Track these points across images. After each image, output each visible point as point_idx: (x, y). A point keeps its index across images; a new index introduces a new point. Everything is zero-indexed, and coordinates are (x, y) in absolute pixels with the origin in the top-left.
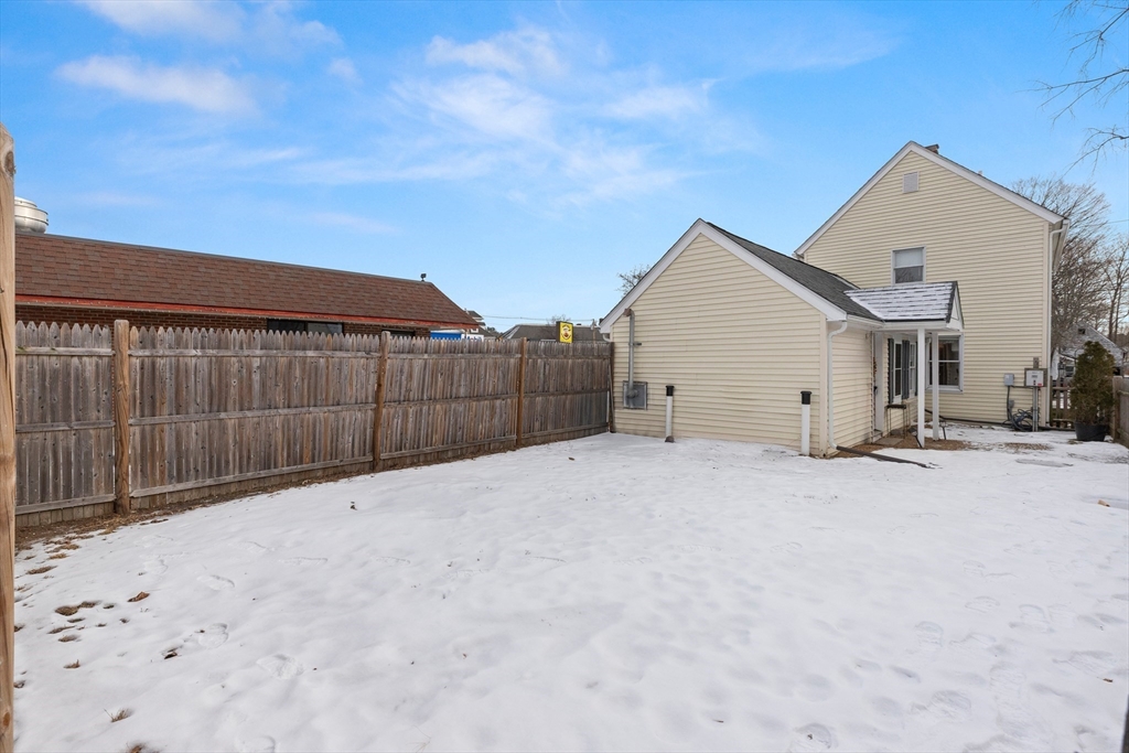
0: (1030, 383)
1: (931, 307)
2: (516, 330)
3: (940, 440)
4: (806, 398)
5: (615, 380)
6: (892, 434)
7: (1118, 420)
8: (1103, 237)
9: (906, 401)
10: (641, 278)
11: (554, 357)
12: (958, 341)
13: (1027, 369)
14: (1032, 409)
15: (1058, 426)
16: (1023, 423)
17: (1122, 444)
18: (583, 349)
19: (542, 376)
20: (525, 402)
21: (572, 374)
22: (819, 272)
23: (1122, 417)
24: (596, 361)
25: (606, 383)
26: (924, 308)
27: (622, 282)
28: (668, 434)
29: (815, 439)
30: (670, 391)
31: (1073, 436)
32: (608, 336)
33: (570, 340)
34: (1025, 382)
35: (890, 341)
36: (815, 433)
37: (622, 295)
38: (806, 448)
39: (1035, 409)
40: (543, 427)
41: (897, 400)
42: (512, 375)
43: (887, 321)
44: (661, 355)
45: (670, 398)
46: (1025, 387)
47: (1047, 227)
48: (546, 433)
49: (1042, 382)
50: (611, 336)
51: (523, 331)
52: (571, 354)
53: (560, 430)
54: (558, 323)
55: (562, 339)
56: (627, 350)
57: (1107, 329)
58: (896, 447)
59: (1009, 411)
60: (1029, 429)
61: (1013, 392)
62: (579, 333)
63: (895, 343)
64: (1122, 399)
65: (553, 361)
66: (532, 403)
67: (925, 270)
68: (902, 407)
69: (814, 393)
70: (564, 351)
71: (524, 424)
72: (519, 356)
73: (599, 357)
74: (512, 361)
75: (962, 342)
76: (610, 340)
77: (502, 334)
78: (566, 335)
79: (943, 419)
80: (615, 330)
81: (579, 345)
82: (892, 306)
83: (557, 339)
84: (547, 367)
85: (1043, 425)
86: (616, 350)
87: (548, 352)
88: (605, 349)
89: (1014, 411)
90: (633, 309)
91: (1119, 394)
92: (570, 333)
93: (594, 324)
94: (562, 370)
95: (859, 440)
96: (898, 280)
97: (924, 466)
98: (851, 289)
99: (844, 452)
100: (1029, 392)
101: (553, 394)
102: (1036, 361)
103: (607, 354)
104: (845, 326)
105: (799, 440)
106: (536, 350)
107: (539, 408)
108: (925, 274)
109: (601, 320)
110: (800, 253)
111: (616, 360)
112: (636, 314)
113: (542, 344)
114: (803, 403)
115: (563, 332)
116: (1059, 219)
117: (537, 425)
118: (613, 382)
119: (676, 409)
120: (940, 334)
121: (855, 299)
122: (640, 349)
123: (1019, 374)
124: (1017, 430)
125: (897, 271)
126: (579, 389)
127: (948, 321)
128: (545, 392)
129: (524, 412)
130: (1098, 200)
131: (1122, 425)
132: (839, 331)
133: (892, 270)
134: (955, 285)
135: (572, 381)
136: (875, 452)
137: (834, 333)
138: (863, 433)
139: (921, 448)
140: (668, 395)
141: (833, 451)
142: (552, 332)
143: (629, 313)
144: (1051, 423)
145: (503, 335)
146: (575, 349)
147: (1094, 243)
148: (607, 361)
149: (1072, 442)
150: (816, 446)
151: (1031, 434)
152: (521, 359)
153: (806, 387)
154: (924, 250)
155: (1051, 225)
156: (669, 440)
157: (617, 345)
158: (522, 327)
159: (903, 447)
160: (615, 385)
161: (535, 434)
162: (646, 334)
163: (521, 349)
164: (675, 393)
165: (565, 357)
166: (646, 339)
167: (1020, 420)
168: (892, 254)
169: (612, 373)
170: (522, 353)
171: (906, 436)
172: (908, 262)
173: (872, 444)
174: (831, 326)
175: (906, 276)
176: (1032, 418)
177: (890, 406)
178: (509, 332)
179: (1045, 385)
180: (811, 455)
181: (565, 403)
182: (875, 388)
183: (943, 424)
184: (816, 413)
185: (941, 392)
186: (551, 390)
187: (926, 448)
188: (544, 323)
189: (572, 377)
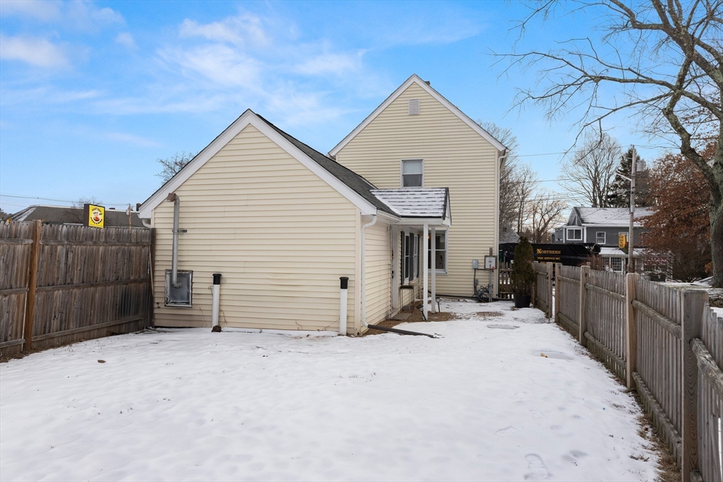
0: (487, 267)
1: (432, 207)
2: (30, 212)
3: (436, 313)
4: (344, 283)
5: (157, 268)
6: (404, 310)
7: (536, 292)
8: (515, 166)
9: (413, 282)
10: (183, 166)
11: (81, 243)
12: (444, 235)
13: (486, 256)
14: (489, 286)
15: (503, 297)
16: (484, 296)
17: (539, 308)
18: (118, 235)
19: (63, 265)
20: (38, 297)
21: (104, 262)
22: (349, 172)
23: (538, 289)
24: (133, 248)
25: (145, 271)
26: (428, 207)
27: (162, 168)
28: (215, 323)
29: (351, 320)
30: (217, 279)
31: (513, 305)
32: (149, 221)
33: (101, 225)
34: (485, 266)
35: (402, 233)
36: (351, 314)
37: (163, 180)
38: (344, 330)
39: (490, 286)
40: (64, 324)
41: (406, 282)
42: (20, 264)
43: (403, 217)
44: (209, 242)
45: (217, 286)
46: (485, 269)
47: (497, 153)
48: (67, 332)
49: (494, 266)
50: (152, 222)
51: (40, 213)
52: (103, 240)
53: (87, 328)
54: (87, 206)
55: (91, 223)
56: (171, 237)
57: (517, 229)
58: (408, 321)
59: (475, 287)
60: (487, 300)
61: (478, 273)
62: (111, 218)
63: (406, 235)
64: (538, 276)
65: (79, 249)
66: (48, 299)
67: (423, 178)
68: (410, 287)
69: (351, 278)
70: (93, 237)
71: (37, 324)
72: (31, 241)
73: (137, 244)
74: (20, 248)
75: (447, 236)
76: (151, 226)
77: (11, 216)
78: (97, 219)
79: (438, 296)
80: (157, 215)
81: (113, 230)
82: (407, 204)
83: (86, 222)
84: (71, 255)
85: (495, 297)
86: (158, 237)
87: (72, 238)
88: (145, 236)
89: (478, 287)
90: (177, 194)
91: (537, 274)
92: (101, 217)
93: (130, 209)
94: (90, 259)
95: (382, 318)
96: (406, 185)
97: (432, 337)
98: (373, 189)
99: (374, 329)
100: (486, 273)
101: (77, 287)
102: (491, 250)
103: (147, 240)
104: (375, 219)
105: (338, 322)
106: (55, 235)
107: (58, 303)
108: (423, 181)
109: (138, 206)
110: (332, 155)
111: (158, 248)
112: (181, 199)
113: (64, 229)
114: (341, 288)
115: (92, 215)
116: (504, 149)
117: (55, 324)
118: (154, 271)
119: (223, 298)
120: (437, 229)
121: (378, 197)
122: (185, 236)
123: (481, 259)
124: (480, 301)
125: (405, 177)
126: (113, 278)
127: (444, 219)
128: (67, 284)
129: (36, 310)
130: (513, 140)
131: (538, 295)
132: (370, 224)
133: (401, 175)
134: (447, 190)
135: (103, 271)
136: (395, 327)
137: (367, 225)
138: (385, 311)
139: (425, 321)
140: (214, 283)
141: (365, 329)
142: (79, 215)
143: (173, 198)
144: (499, 295)
145: (13, 217)
146: (107, 235)
147: (511, 170)
148: (147, 249)
149: (513, 309)
150: (351, 326)
151: (489, 304)
152: (33, 246)
153: (344, 273)
154: (423, 162)
155: (499, 152)
156: (217, 329)
157: (159, 231)
158: (39, 209)
159: (413, 321)
160: (156, 274)
161: (52, 334)
162: (192, 221)
163: (33, 233)
164: (222, 281)
165: (95, 243)
166: (192, 226)
167: (482, 294)
168: (401, 163)
169: (153, 261)
170: (34, 237)
171: (413, 311)
172: (412, 170)
173: (391, 320)
174: (364, 219)
175: (412, 181)
176: (488, 292)
177: (402, 287)
178: (20, 214)
179: (496, 268)
180: (348, 335)
181: (93, 296)
182: (393, 272)
183: (438, 300)
184: (352, 297)
185: (437, 275)
186: (75, 281)
187: (429, 320)
188: (68, 206)
189: (104, 266)
